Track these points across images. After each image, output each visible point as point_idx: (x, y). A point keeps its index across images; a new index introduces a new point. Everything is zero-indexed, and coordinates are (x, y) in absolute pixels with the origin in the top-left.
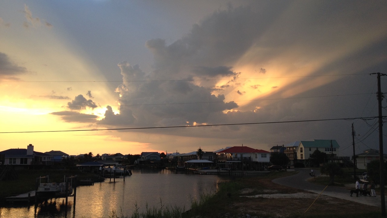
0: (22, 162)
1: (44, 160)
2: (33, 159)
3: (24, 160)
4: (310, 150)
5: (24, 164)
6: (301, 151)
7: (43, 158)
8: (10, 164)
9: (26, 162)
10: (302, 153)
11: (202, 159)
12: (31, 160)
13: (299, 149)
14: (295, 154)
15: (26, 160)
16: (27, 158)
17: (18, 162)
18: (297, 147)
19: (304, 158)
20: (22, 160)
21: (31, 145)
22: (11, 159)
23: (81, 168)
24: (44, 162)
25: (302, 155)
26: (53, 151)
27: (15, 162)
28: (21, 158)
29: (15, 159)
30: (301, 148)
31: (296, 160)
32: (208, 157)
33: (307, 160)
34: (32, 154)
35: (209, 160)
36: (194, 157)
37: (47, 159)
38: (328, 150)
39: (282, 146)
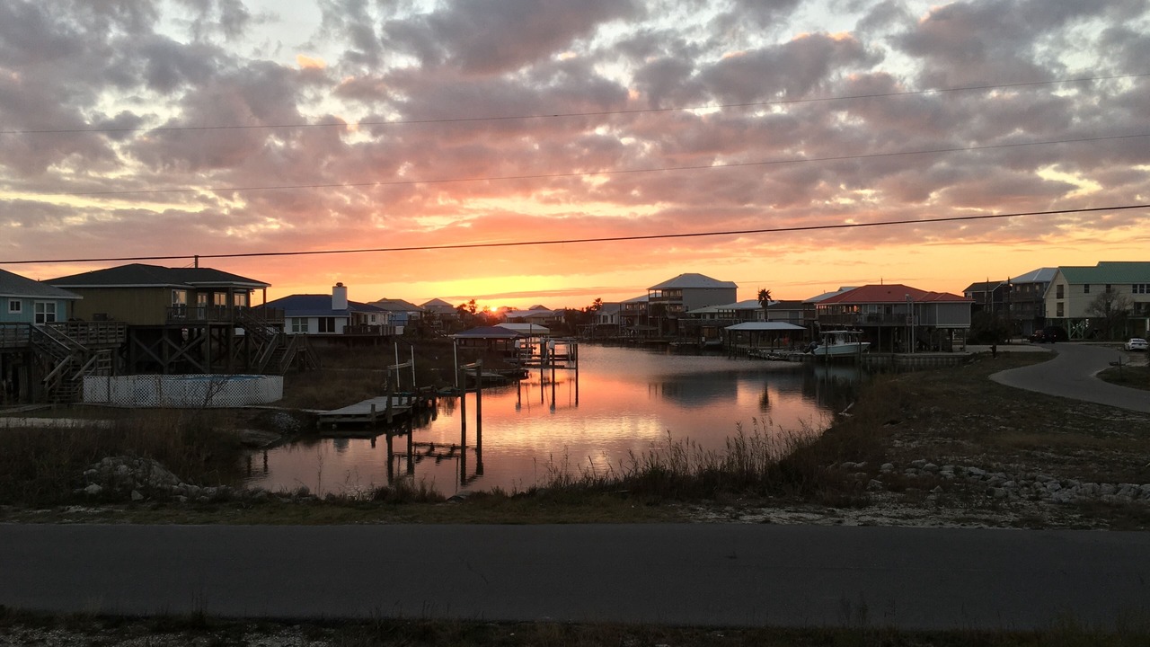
0: (321, 328)
1: (374, 324)
2: (348, 318)
3: (326, 323)
4: (1087, 292)
5: (327, 333)
6: (1060, 295)
7: (370, 318)
8: (294, 333)
9: (332, 328)
10: (1060, 301)
11: (771, 321)
12: (344, 323)
13: (1054, 291)
14: (1041, 304)
15: (332, 321)
16: (334, 318)
17: (313, 328)
18: (1048, 283)
19: (1066, 316)
20: (321, 321)
21: (340, 285)
22: (295, 320)
23: (463, 342)
24: (376, 328)
25: (1061, 305)
26: (385, 299)
27: (305, 328)
28: (319, 318)
29: (305, 320)
30: (1061, 287)
31: (1040, 320)
32: (788, 313)
33: (1075, 321)
34: (345, 307)
35: (792, 321)
36: (746, 314)
37: (380, 320)
38: (1142, 291)
39: (999, 282)
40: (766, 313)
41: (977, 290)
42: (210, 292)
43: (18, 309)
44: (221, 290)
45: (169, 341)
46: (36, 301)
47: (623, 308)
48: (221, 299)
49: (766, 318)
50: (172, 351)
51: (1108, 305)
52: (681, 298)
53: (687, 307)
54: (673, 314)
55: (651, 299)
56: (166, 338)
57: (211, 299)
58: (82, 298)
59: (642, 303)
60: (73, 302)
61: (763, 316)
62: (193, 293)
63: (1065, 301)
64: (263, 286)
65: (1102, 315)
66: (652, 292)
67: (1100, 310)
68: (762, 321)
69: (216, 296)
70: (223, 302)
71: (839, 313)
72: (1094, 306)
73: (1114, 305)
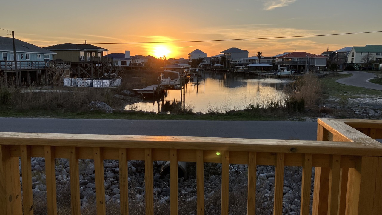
0: (122, 64)
2: (131, 61)
3: (124, 63)
4: (361, 55)
5: (124, 66)
6: (353, 56)
7: (136, 61)
9: (125, 64)
10: (353, 58)
11: (261, 63)
12: (129, 62)
13: (351, 54)
14: (346, 58)
15: (125, 62)
17: (120, 64)
18: (349, 52)
19: (354, 62)
20: (122, 62)
21: (127, 51)
24: (139, 64)
27: (117, 64)
29: (117, 61)
30: (353, 53)
31: (345, 64)
32: (266, 61)
33: (357, 64)
34: (129, 57)
35: (267, 63)
36: (252, 61)
37: (139, 62)
38: (379, 55)
39: (333, 51)
40: (259, 61)
41: (325, 54)
42: (91, 52)
43: (40, 57)
44: (94, 51)
45: (80, 67)
46: (44, 55)
47: (211, 59)
48: (94, 54)
49: (259, 62)
50: (81, 71)
51: (368, 59)
52: (230, 56)
53: (232, 59)
54: (228, 61)
55: (220, 56)
56: (79, 66)
57: (91, 54)
58: (57, 54)
59: (217, 57)
60: (54, 55)
61: (258, 62)
62: (86, 52)
63: (354, 58)
64: (107, 50)
65: (366, 62)
66: (221, 54)
67: (365, 61)
68: (258, 63)
69: (92, 53)
70: (94, 56)
71: (284, 61)
72: (363, 59)
73: (370, 59)
